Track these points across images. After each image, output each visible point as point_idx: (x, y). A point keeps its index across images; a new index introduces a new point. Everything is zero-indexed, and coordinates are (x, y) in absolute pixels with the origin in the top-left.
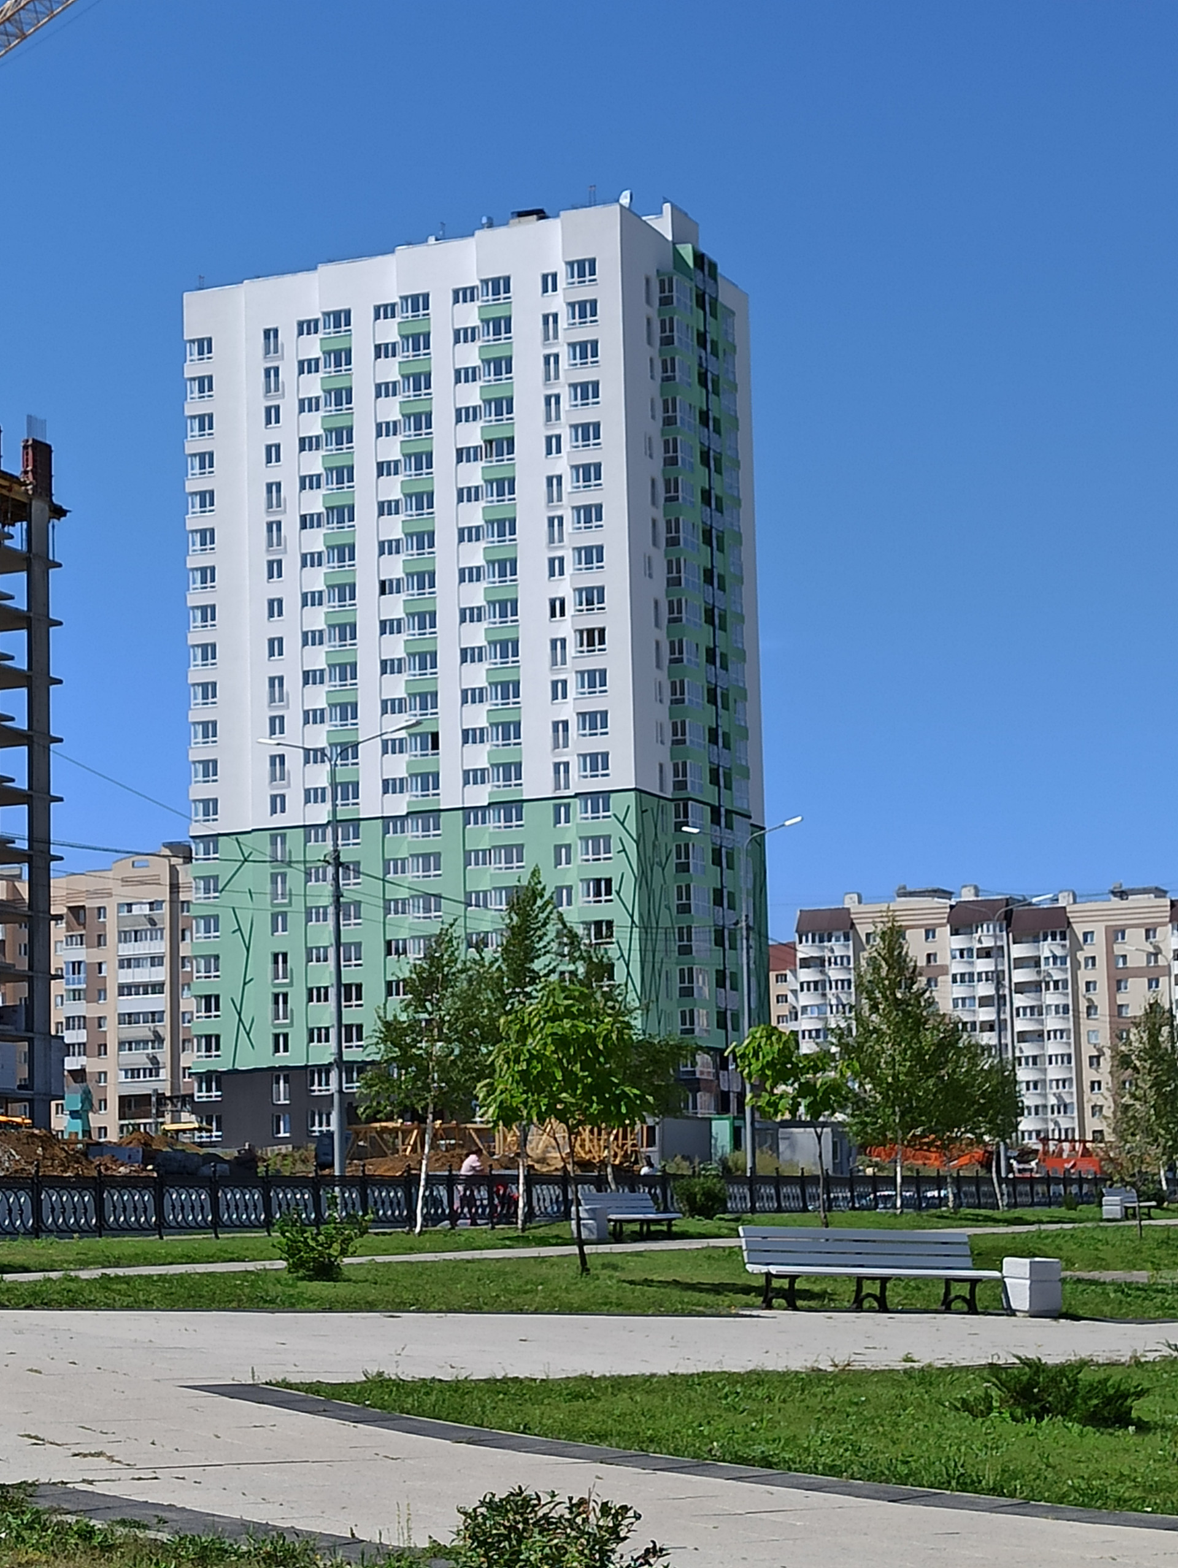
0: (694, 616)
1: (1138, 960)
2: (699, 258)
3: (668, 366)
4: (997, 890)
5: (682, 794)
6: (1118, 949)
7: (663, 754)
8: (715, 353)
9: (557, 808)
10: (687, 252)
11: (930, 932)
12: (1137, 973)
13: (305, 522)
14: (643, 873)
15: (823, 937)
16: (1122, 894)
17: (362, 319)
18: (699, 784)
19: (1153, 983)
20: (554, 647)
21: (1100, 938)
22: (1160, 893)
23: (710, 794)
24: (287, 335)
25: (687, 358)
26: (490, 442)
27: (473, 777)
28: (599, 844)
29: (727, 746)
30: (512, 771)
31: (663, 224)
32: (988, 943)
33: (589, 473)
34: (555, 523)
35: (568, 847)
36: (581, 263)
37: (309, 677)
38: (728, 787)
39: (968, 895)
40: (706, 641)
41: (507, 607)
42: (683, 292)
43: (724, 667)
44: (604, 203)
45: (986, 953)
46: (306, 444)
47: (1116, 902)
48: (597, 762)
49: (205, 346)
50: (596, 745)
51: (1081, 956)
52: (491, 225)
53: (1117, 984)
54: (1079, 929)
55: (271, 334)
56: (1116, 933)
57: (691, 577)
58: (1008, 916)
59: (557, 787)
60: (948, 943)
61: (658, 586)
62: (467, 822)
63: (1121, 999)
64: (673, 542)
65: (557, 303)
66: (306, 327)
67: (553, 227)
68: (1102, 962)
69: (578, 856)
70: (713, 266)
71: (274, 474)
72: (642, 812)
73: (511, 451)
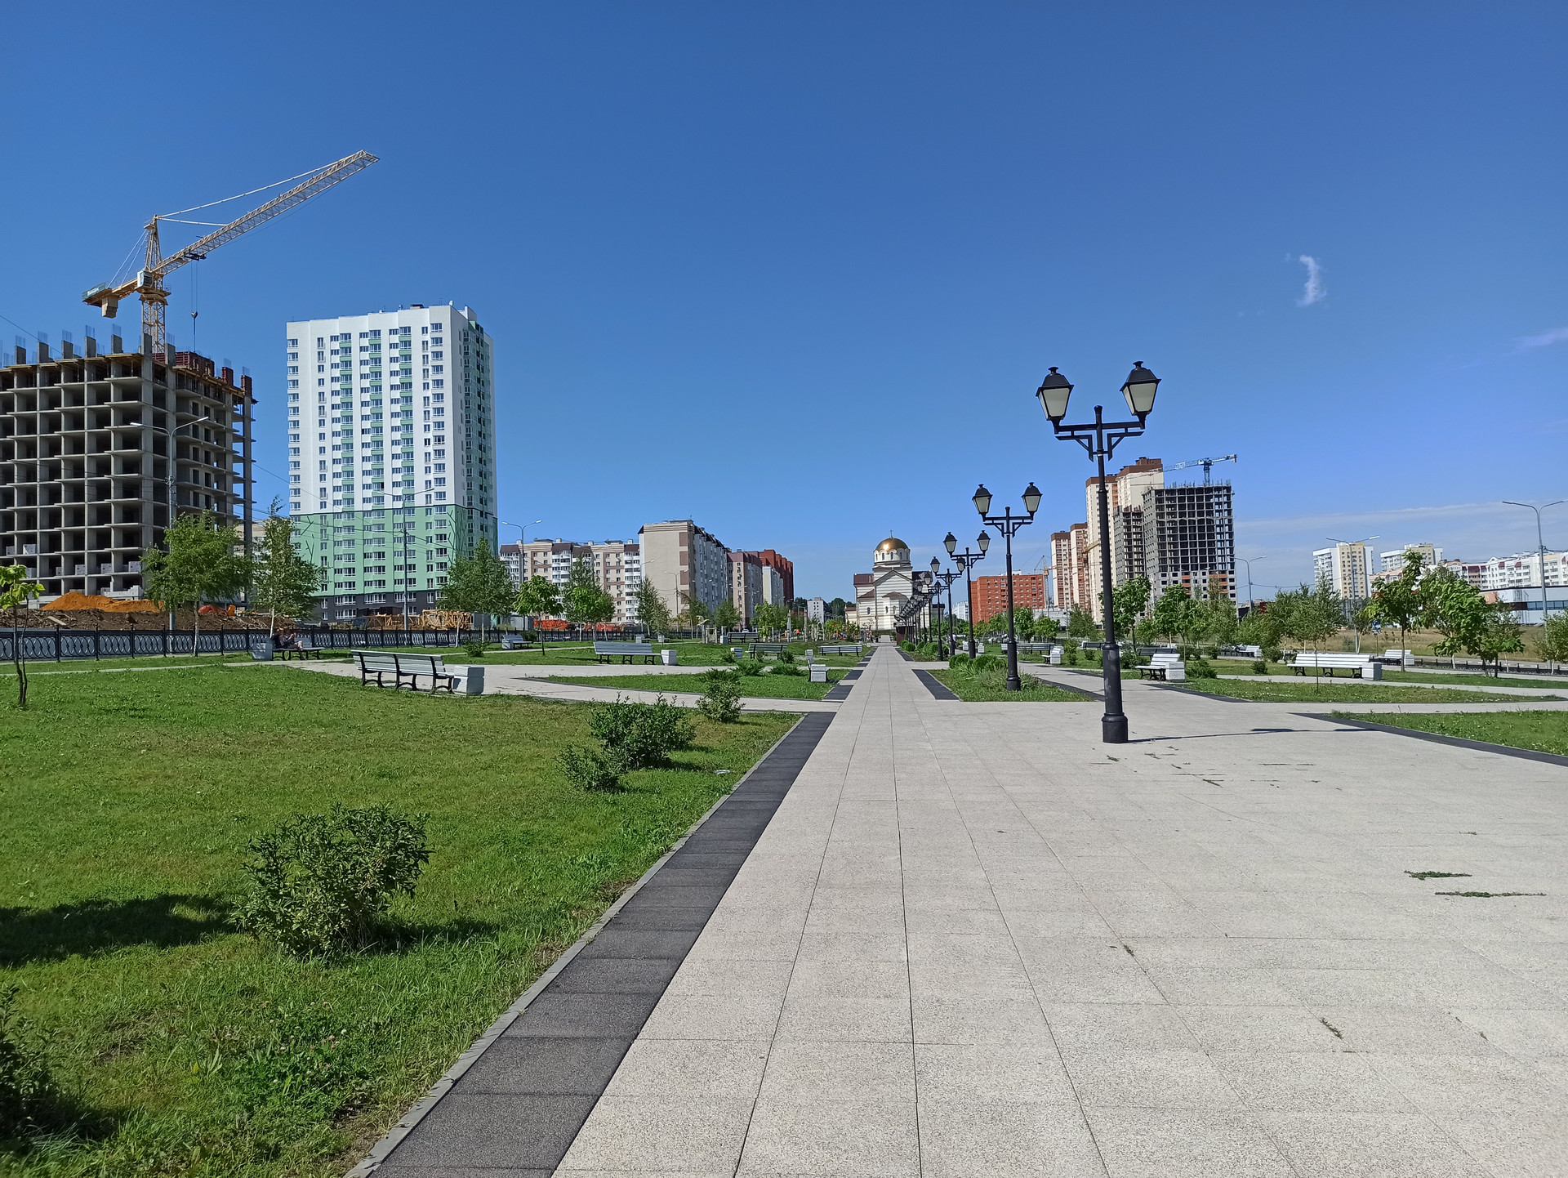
0: (475, 447)
1: (613, 564)
2: (477, 326)
3: (467, 362)
4: (569, 539)
5: (470, 507)
6: (607, 560)
7: (464, 493)
8: (482, 359)
9: (427, 510)
10: (473, 323)
11: (545, 554)
12: (613, 568)
13: (333, 407)
14: (457, 533)
15: (509, 554)
16: (609, 542)
17: (355, 338)
18: (476, 502)
19: (618, 571)
20: (426, 455)
21: (601, 556)
22: (621, 542)
23: (480, 507)
24: (327, 340)
25: (473, 360)
26: (403, 384)
27: (396, 498)
28: (442, 523)
29: (486, 491)
30: (411, 497)
31: (465, 314)
32: (564, 557)
33: (439, 397)
34: (426, 413)
35: (431, 523)
36: (436, 324)
37: (335, 461)
38: (486, 505)
39: (558, 541)
40: (479, 456)
41: (409, 441)
42: (472, 338)
43: (485, 464)
44: (445, 305)
45: (564, 561)
46: (333, 379)
47: (607, 545)
48: (442, 495)
49: (295, 342)
50: (440, 489)
51: (595, 562)
52: (402, 308)
53: (607, 572)
54: (595, 554)
55: (320, 340)
56: (607, 555)
57: (474, 434)
58: (571, 549)
59: (427, 503)
60: (551, 557)
61: (463, 437)
62: (394, 513)
63: (608, 576)
64: (468, 422)
65: (428, 337)
66: (334, 338)
67: (426, 311)
68: (602, 564)
69: (434, 527)
70: (482, 329)
71: (321, 389)
72: (457, 512)
73: (411, 387)
